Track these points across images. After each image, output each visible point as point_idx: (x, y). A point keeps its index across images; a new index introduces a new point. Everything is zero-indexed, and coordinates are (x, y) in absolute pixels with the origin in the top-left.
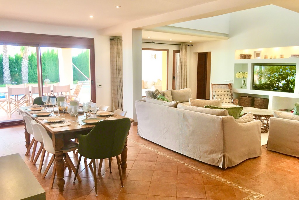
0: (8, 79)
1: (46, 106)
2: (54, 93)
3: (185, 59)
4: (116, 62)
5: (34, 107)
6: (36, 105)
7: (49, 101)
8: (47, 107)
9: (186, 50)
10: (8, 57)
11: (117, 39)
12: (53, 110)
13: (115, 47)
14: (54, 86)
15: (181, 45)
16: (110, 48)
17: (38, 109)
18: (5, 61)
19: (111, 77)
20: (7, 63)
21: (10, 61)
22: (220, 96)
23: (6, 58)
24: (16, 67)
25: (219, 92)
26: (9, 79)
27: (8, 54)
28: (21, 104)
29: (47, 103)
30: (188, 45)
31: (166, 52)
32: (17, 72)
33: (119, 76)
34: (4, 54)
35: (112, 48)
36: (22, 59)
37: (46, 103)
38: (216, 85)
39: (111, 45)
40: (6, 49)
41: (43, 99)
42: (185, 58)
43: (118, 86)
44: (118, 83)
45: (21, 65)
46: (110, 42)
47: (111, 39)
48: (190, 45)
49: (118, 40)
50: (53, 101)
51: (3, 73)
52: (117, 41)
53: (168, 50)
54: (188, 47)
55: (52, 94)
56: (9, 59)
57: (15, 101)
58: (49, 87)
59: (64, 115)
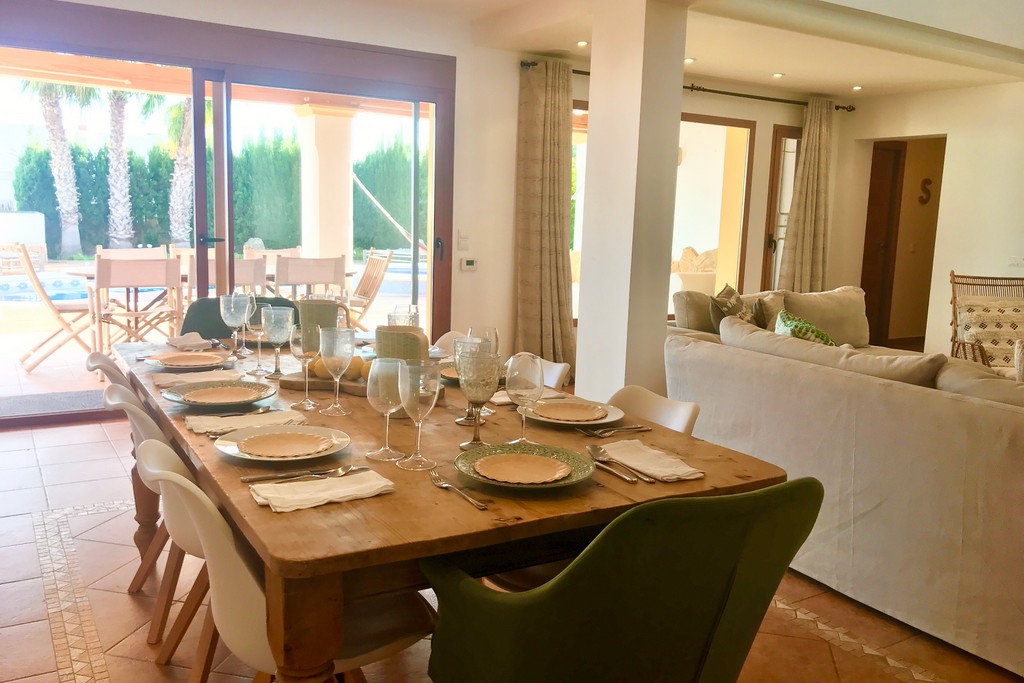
0: (122, 233)
1: (240, 344)
2: (281, 288)
3: (823, 165)
4: (540, 163)
5: (182, 349)
6: (194, 338)
7: (255, 320)
8: (246, 352)
9: (829, 127)
10: (125, 157)
11: (550, 64)
12: (277, 371)
13: (542, 100)
14: (279, 256)
15: (810, 105)
16: (520, 104)
17: (199, 358)
18: (116, 171)
19: (517, 230)
20: (122, 178)
21: (131, 170)
22: (992, 328)
23: (118, 159)
24: (152, 192)
25: (986, 310)
26: (126, 233)
27: (126, 147)
28: (148, 323)
29: (246, 329)
30: (837, 108)
31: (745, 132)
32: (153, 210)
33: (552, 227)
34: (114, 147)
35: (526, 103)
36: (173, 165)
37: (240, 330)
38: (970, 281)
39: (522, 88)
40: (122, 127)
41: (228, 309)
42: (823, 158)
43: (546, 270)
44: (546, 255)
45: (170, 187)
46: (521, 75)
47: (524, 65)
48: (844, 108)
49: (554, 69)
50: (279, 323)
51: (108, 212)
52: (550, 73)
53: (750, 125)
54: (837, 115)
55: (272, 291)
56: (129, 164)
57: (125, 311)
58: (260, 264)
59: (335, 405)
